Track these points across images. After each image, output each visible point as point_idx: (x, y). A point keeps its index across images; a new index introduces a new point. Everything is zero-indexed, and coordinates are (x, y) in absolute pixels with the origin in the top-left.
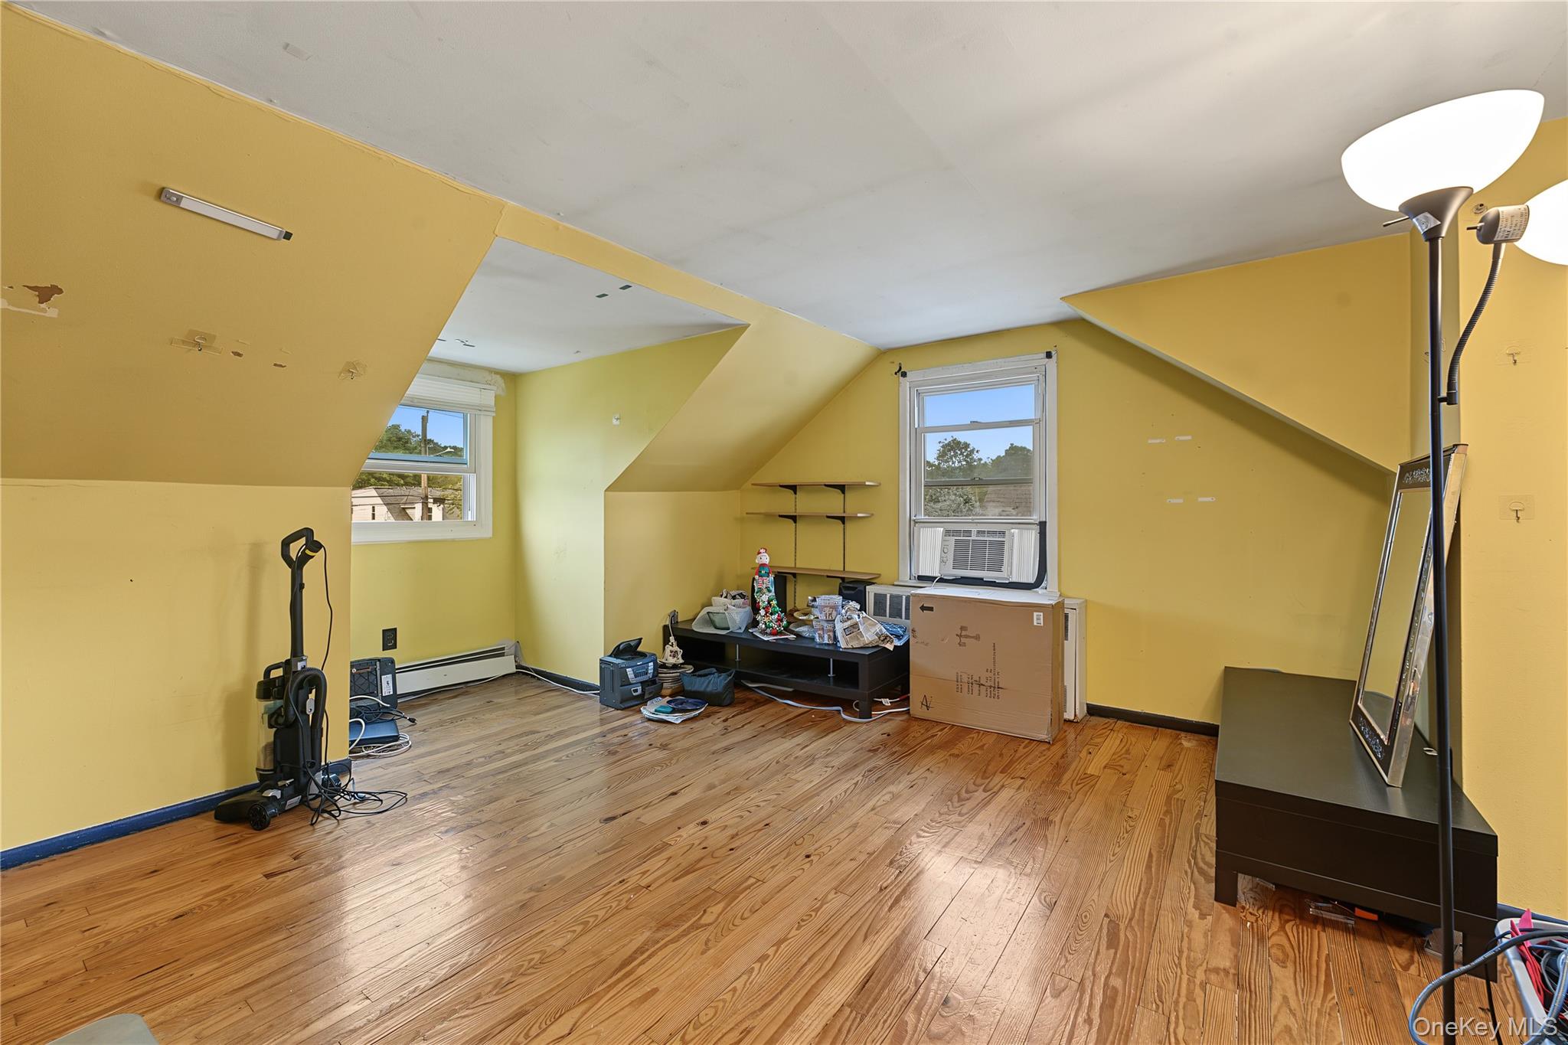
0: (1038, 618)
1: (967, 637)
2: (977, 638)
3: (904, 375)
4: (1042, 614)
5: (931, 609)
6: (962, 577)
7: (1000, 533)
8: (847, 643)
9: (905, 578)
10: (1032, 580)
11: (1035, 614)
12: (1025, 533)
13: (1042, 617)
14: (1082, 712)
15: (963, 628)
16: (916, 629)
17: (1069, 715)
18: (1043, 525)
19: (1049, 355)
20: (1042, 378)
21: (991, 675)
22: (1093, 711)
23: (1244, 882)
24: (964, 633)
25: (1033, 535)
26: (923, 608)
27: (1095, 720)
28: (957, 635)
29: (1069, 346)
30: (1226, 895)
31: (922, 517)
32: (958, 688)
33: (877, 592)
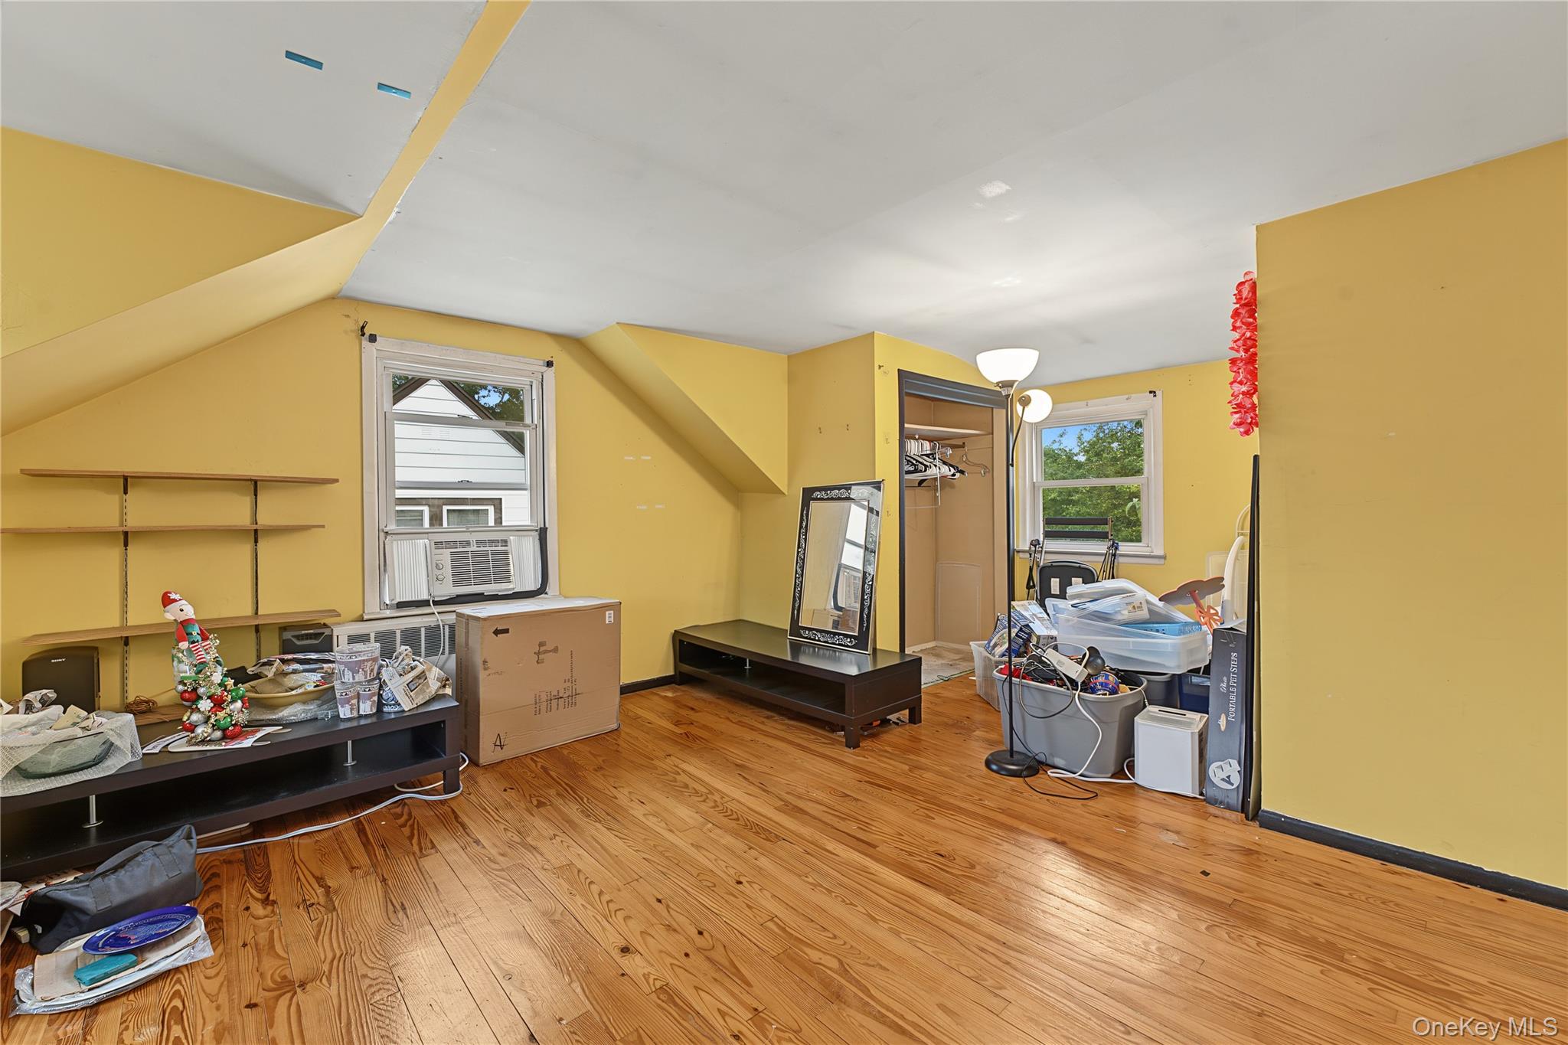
0: (610, 616)
1: (546, 652)
2: (556, 650)
3: (373, 338)
4: (612, 612)
5: (506, 631)
6: (458, 596)
7: (502, 541)
8: (412, 700)
9: (373, 609)
10: (535, 587)
11: (607, 613)
12: (524, 540)
13: (612, 615)
15: (541, 644)
16: (487, 660)
18: (543, 531)
19: (549, 364)
21: (569, 684)
24: (542, 649)
25: (532, 542)
26: (497, 632)
28: (535, 653)
31: (392, 527)
32: (535, 711)
33: (352, 633)
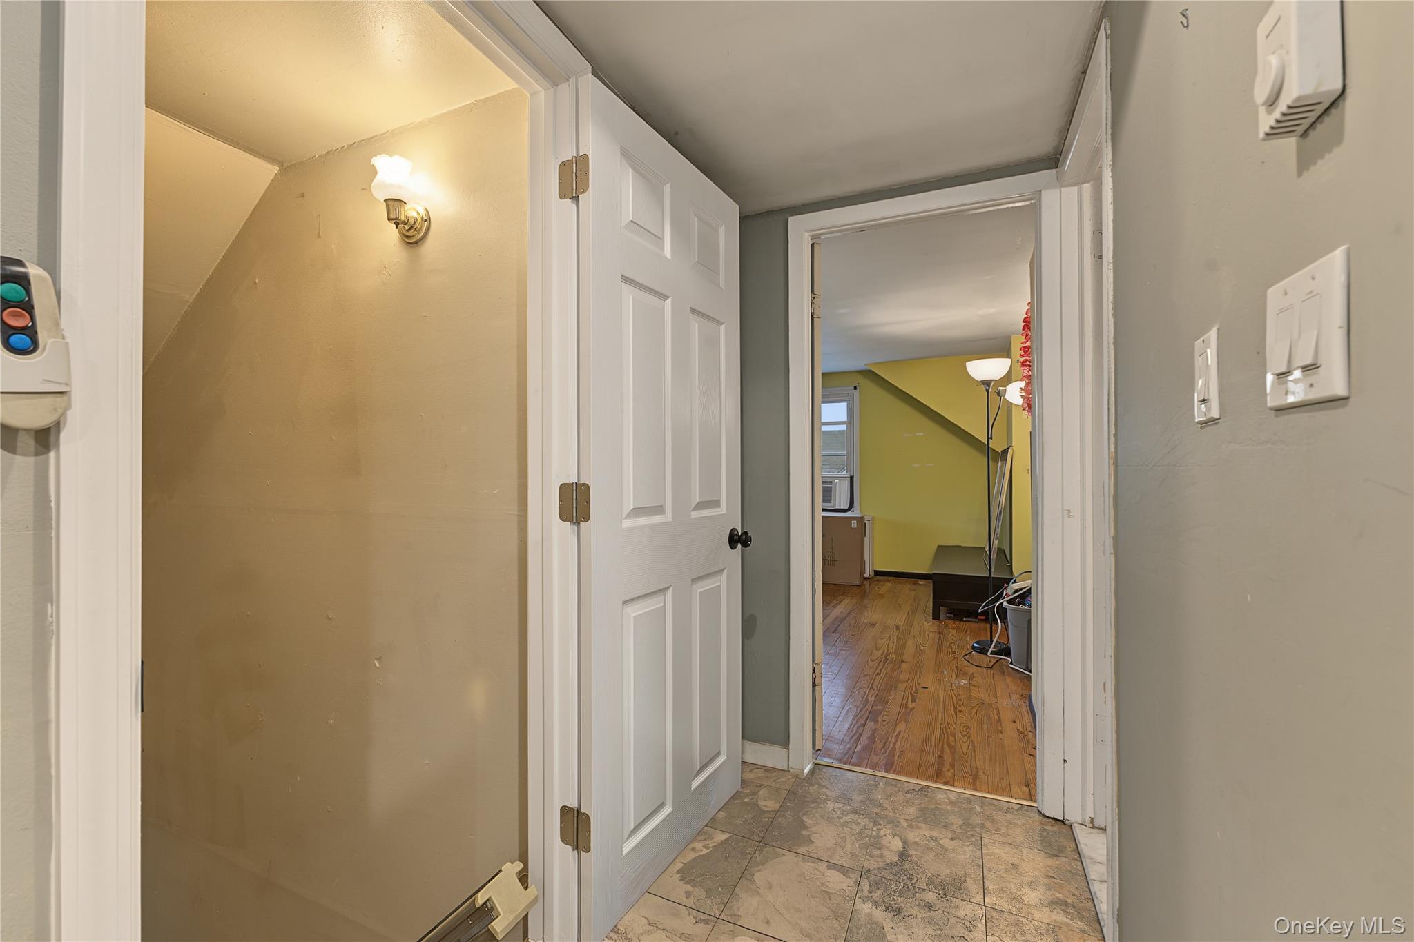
0: (854, 524)
4: (855, 521)
7: (829, 482)
10: (846, 507)
11: (850, 523)
12: (842, 482)
13: (856, 524)
14: (872, 574)
17: (867, 575)
18: (852, 478)
19: (855, 388)
20: (851, 400)
22: (877, 573)
23: (943, 610)
25: (847, 484)
27: (878, 578)
29: (865, 383)
30: (936, 616)
